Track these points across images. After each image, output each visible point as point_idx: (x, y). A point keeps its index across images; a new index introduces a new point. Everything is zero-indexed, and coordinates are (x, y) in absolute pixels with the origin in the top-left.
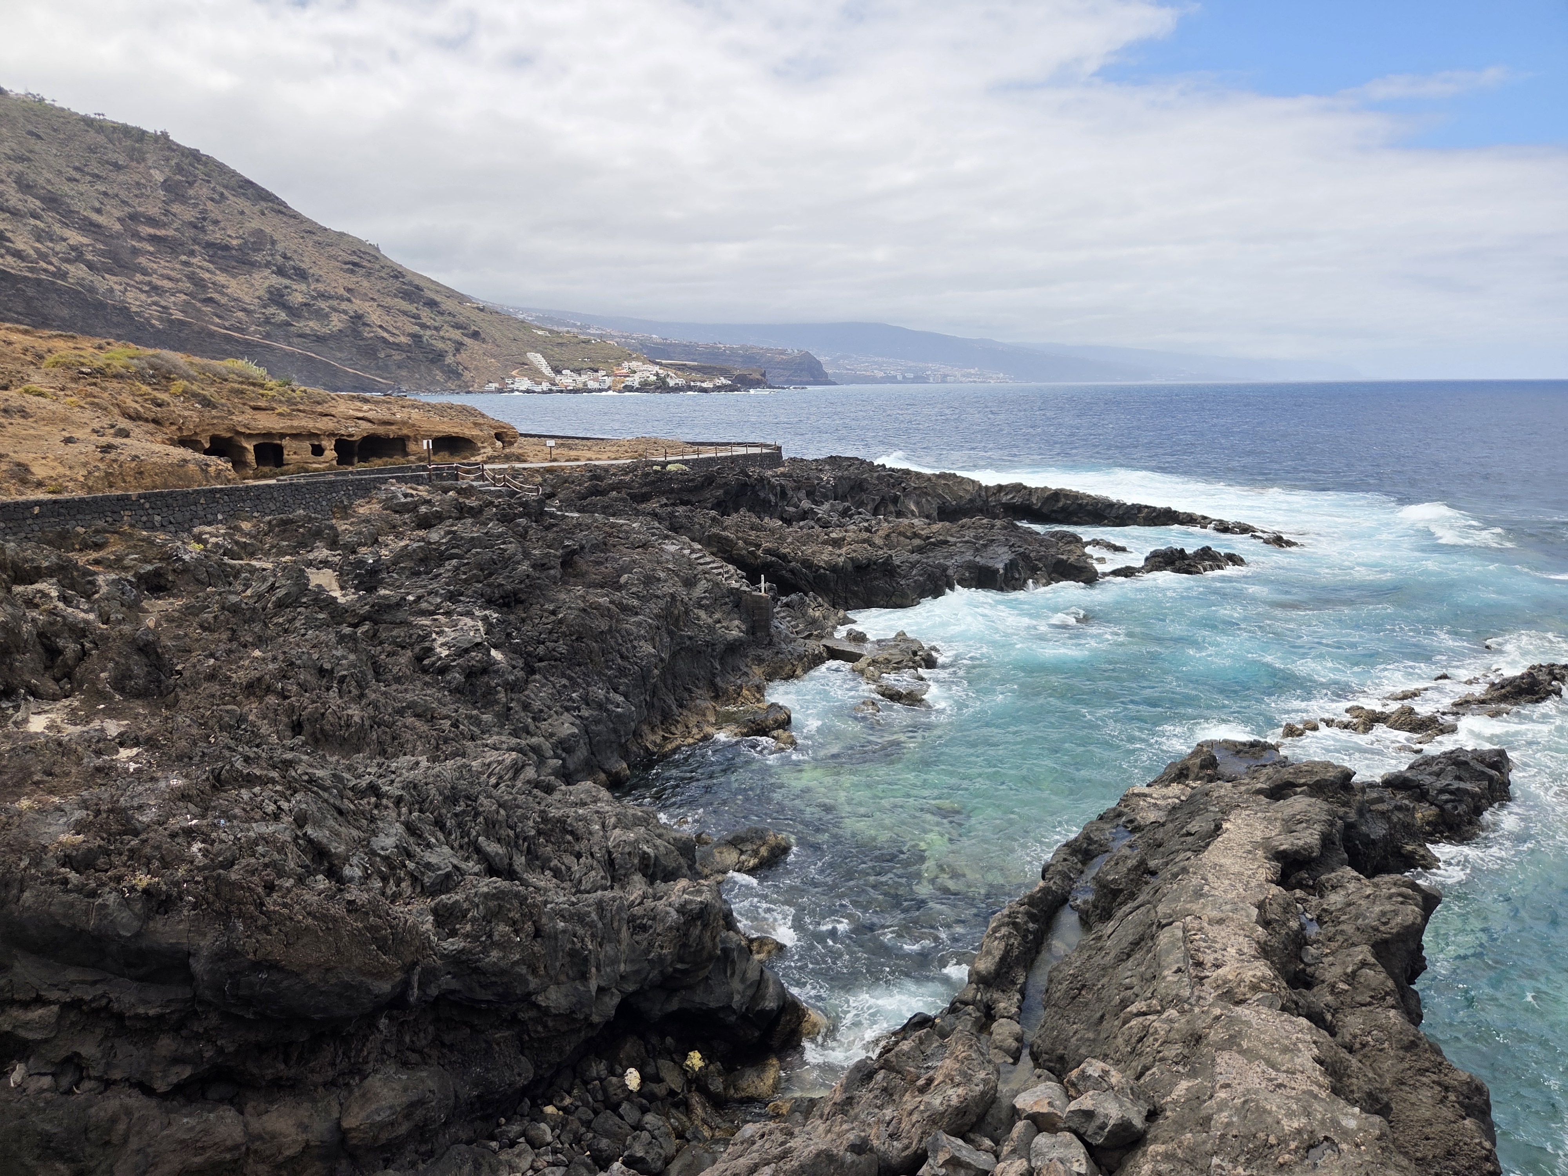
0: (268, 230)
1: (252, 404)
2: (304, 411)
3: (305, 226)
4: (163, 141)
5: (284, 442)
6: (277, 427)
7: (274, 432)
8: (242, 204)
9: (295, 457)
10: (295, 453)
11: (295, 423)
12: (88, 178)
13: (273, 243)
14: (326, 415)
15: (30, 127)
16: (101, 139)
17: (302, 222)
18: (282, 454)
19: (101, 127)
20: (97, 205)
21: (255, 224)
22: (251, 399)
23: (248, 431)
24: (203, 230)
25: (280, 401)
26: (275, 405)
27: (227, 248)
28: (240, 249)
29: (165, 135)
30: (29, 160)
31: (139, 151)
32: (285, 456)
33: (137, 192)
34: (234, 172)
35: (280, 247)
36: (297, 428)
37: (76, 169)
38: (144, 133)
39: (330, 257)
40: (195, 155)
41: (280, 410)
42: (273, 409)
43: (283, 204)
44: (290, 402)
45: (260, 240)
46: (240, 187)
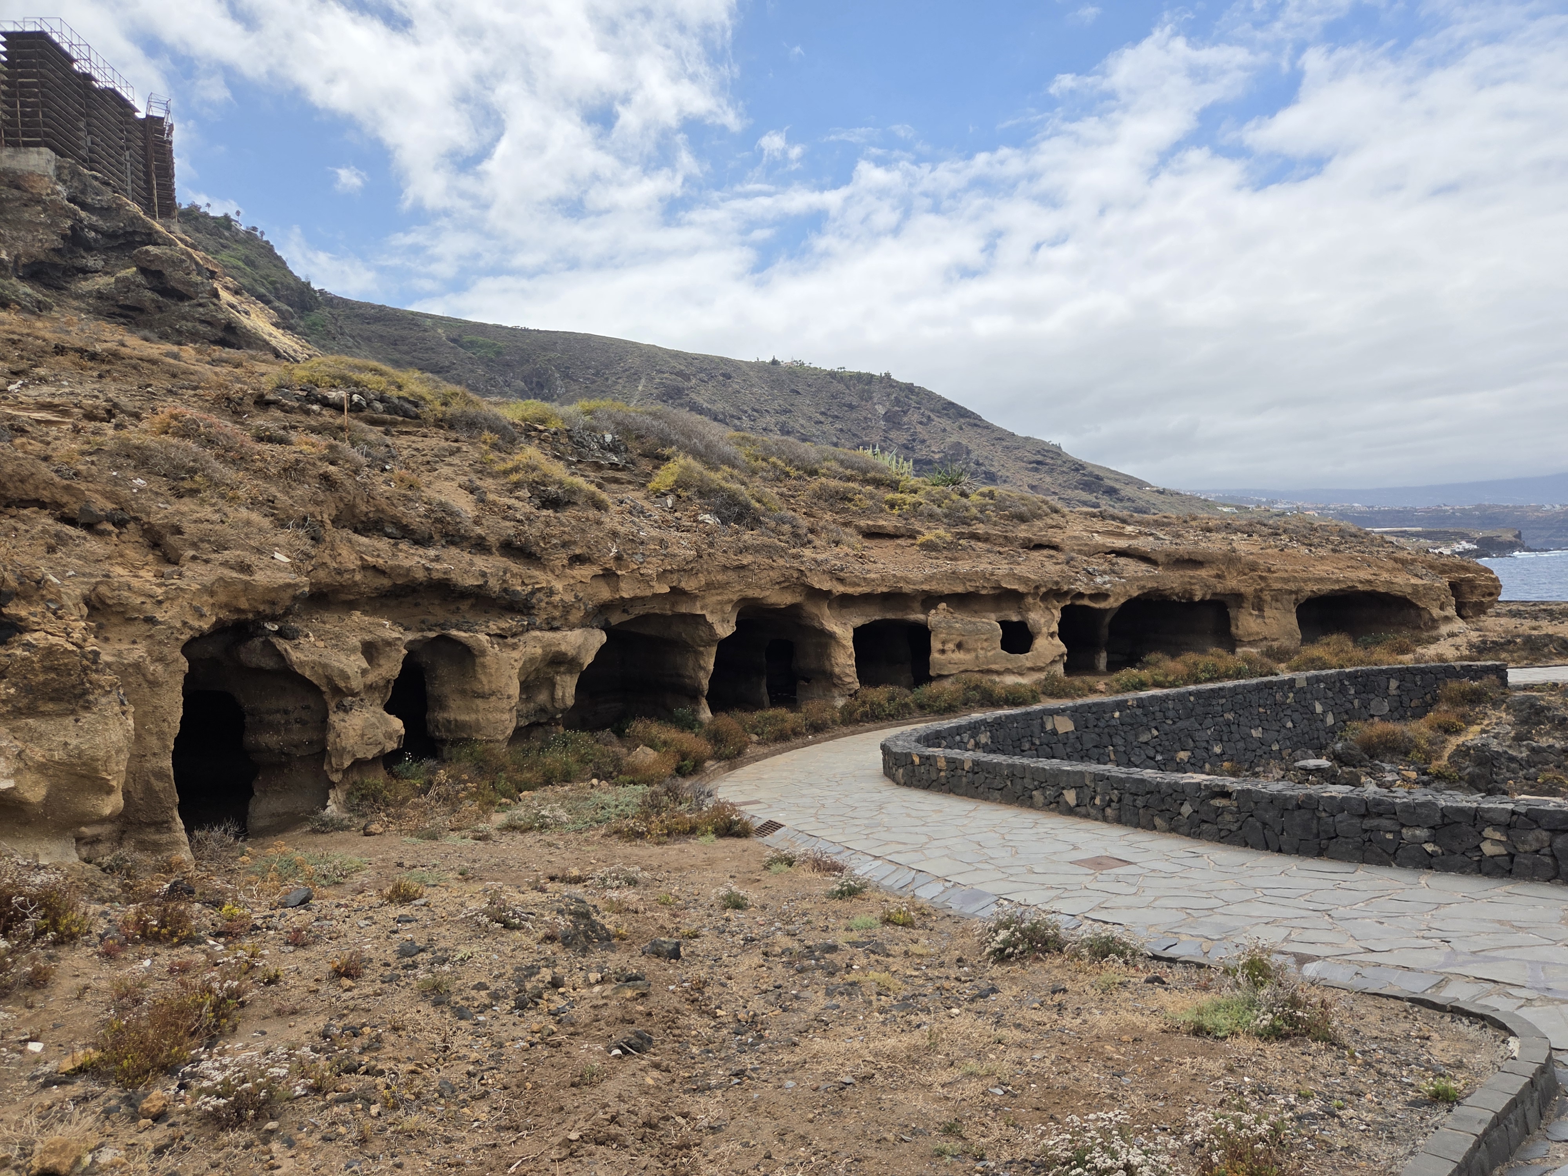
0: (964, 442)
1: (863, 523)
2: (986, 539)
3: (996, 435)
4: (887, 380)
5: (936, 617)
6: (916, 575)
7: (907, 588)
8: (945, 423)
9: (959, 656)
10: (959, 646)
11: (964, 566)
12: (830, 419)
13: (968, 452)
14: (1039, 547)
15: (793, 387)
16: (841, 387)
17: (993, 431)
18: (928, 650)
19: (842, 378)
20: (835, 440)
21: (954, 439)
22: (864, 512)
23: (840, 589)
24: (912, 449)
25: (931, 516)
26: (917, 525)
27: (930, 462)
28: (941, 461)
29: (888, 376)
30: (790, 411)
31: (869, 391)
32: (935, 656)
33: (864, 425)
34: (940, 397)
35: (973, 456)
36: (965, 578)
37: (822, 413)
38: (872, 376)
39: (1018, 459)
40: (910, 389)
41: (929, 536)
42: (912, 535)
43: (978, 418)
44: (956, 518)
45: (958, 451)
46: (944, 409)
